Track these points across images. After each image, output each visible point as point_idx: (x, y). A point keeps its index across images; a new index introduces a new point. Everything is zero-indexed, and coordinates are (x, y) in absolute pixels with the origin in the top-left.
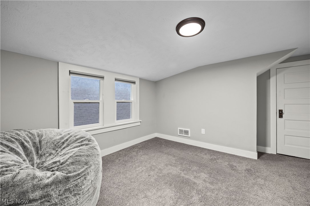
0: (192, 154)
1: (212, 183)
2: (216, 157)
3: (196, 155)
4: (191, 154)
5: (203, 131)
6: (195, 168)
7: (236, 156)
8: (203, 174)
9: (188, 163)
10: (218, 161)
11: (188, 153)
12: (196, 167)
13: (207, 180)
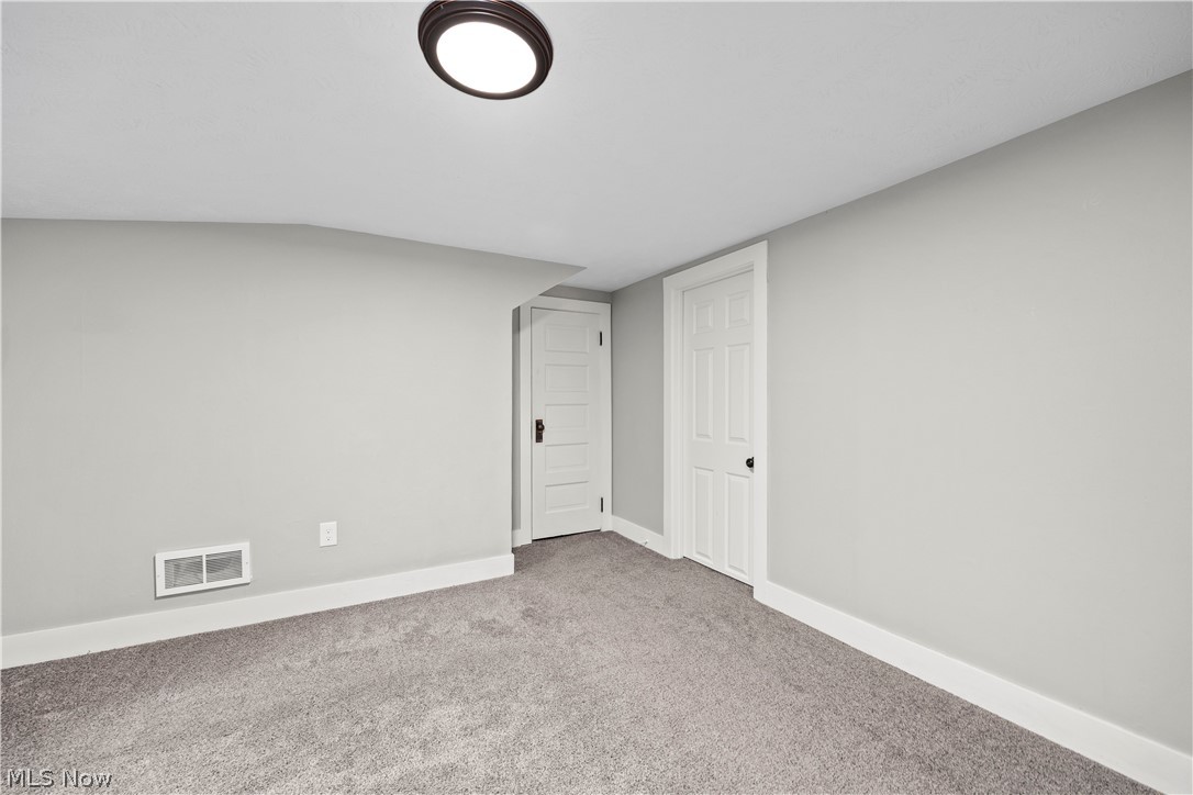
0: (314, 662)
1: (494, 720)
2: (414, 623)
3: (334, 655)
4: (307, 662)
5: (328, 533)
6: (388, 710)
7: (464, 587)
8: (437, 712)
9: (336, 709)
10: (431, 632)
11: (287, 668)
12: (386, 706)
13: (469, 721)
